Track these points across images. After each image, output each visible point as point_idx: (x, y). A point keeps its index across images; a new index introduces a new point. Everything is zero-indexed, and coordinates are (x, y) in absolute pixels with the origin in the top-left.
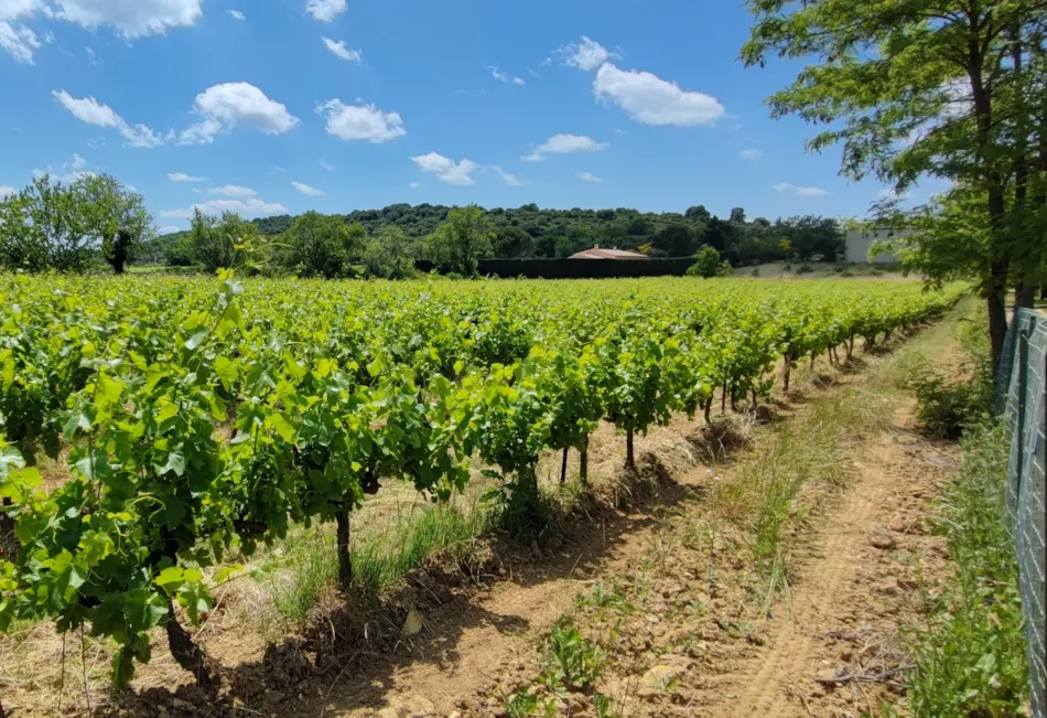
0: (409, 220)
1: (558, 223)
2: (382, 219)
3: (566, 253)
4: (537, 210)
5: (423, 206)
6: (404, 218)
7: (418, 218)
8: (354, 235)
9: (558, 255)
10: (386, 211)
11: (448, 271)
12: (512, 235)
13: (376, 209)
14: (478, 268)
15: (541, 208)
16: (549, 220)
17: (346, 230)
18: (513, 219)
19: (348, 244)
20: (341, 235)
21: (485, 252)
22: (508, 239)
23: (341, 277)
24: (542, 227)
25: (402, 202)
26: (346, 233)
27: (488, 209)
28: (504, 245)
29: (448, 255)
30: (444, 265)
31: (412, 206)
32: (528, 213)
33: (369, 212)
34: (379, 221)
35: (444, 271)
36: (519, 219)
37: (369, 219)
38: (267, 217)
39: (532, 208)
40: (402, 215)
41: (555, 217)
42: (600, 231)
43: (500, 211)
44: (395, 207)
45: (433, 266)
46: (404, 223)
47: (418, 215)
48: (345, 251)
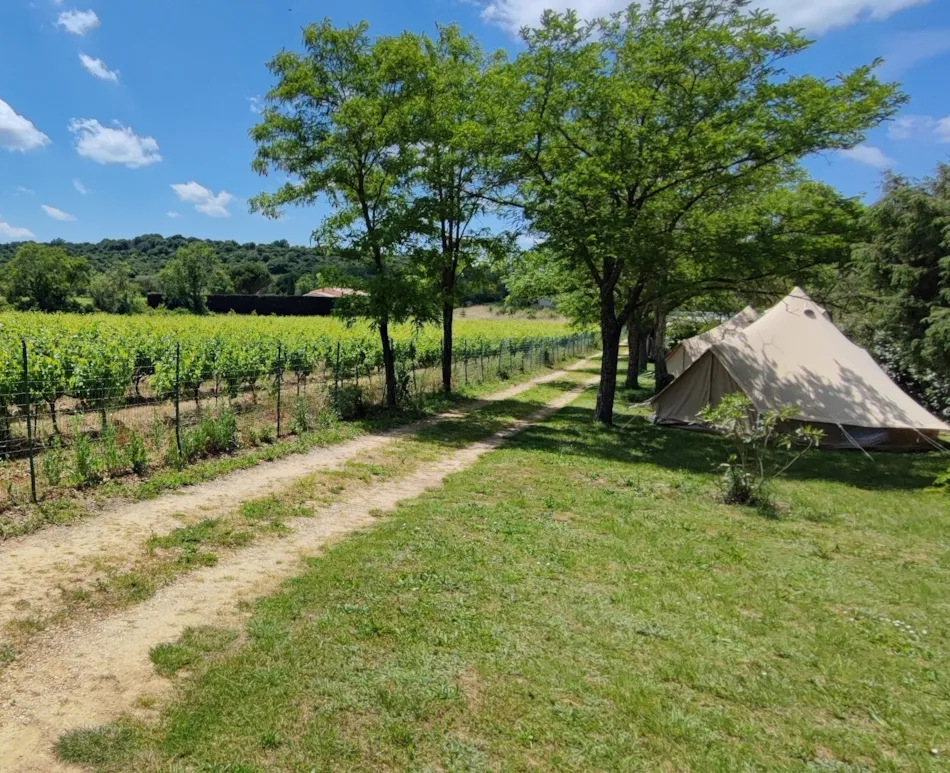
0: (160, 252)
1: (306, 260)
2: (133, 249)
3: (305, 290)
4: (287, 246)
5: (175, 238)
6: (156, 250)
7: (170, 250)
8: (78, 268)
9: (298, 292)
10: (137, 241)
11: (176, 306)
12: (252, 271)
13: (127, 239)
14: (207, 304)
15: (292, 244)
16: (298, 256)
17: (69, 262)
18: (264, 254)
19: (71, 278)
20: (64, 267)
21: (225, 287)
22: (247, 276)
23: (66, 311)
24: (291, 264)
25: (154, 233)
26: (69, 266)
27: (241, 244)
28: (245, 281)
29: (177, 291)
30: (173, 300)
31: (165, 237)
32: (279, 249)
33: (119, 241)
34: (130, 251)
35: (172, 306)
36: (271, 255)
37: (119, 248)
38: (9, 243)
39: (282, 244)
40: (153, 246)
41: (304, 254)
42: (343, 269)
43: (252, 246)
44: (146, 237)
45: (161, 301)
46: (156, 254)
47: (170, 246)
48: (68, 284)
